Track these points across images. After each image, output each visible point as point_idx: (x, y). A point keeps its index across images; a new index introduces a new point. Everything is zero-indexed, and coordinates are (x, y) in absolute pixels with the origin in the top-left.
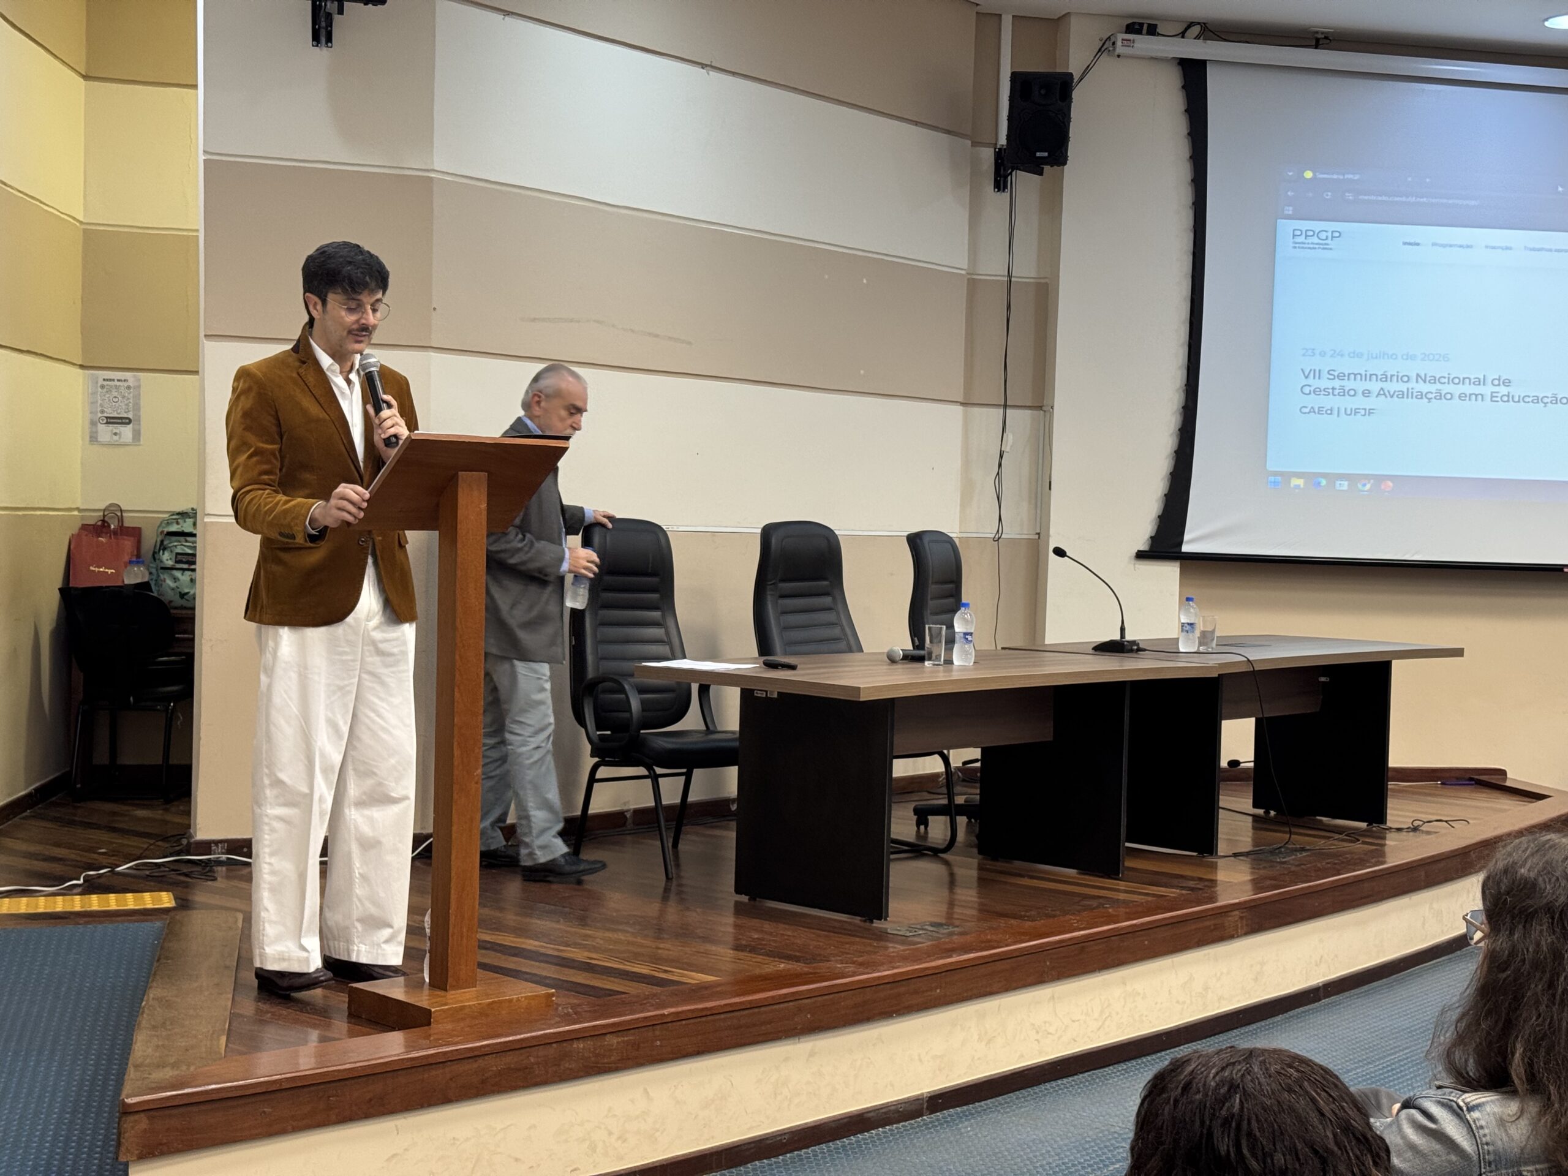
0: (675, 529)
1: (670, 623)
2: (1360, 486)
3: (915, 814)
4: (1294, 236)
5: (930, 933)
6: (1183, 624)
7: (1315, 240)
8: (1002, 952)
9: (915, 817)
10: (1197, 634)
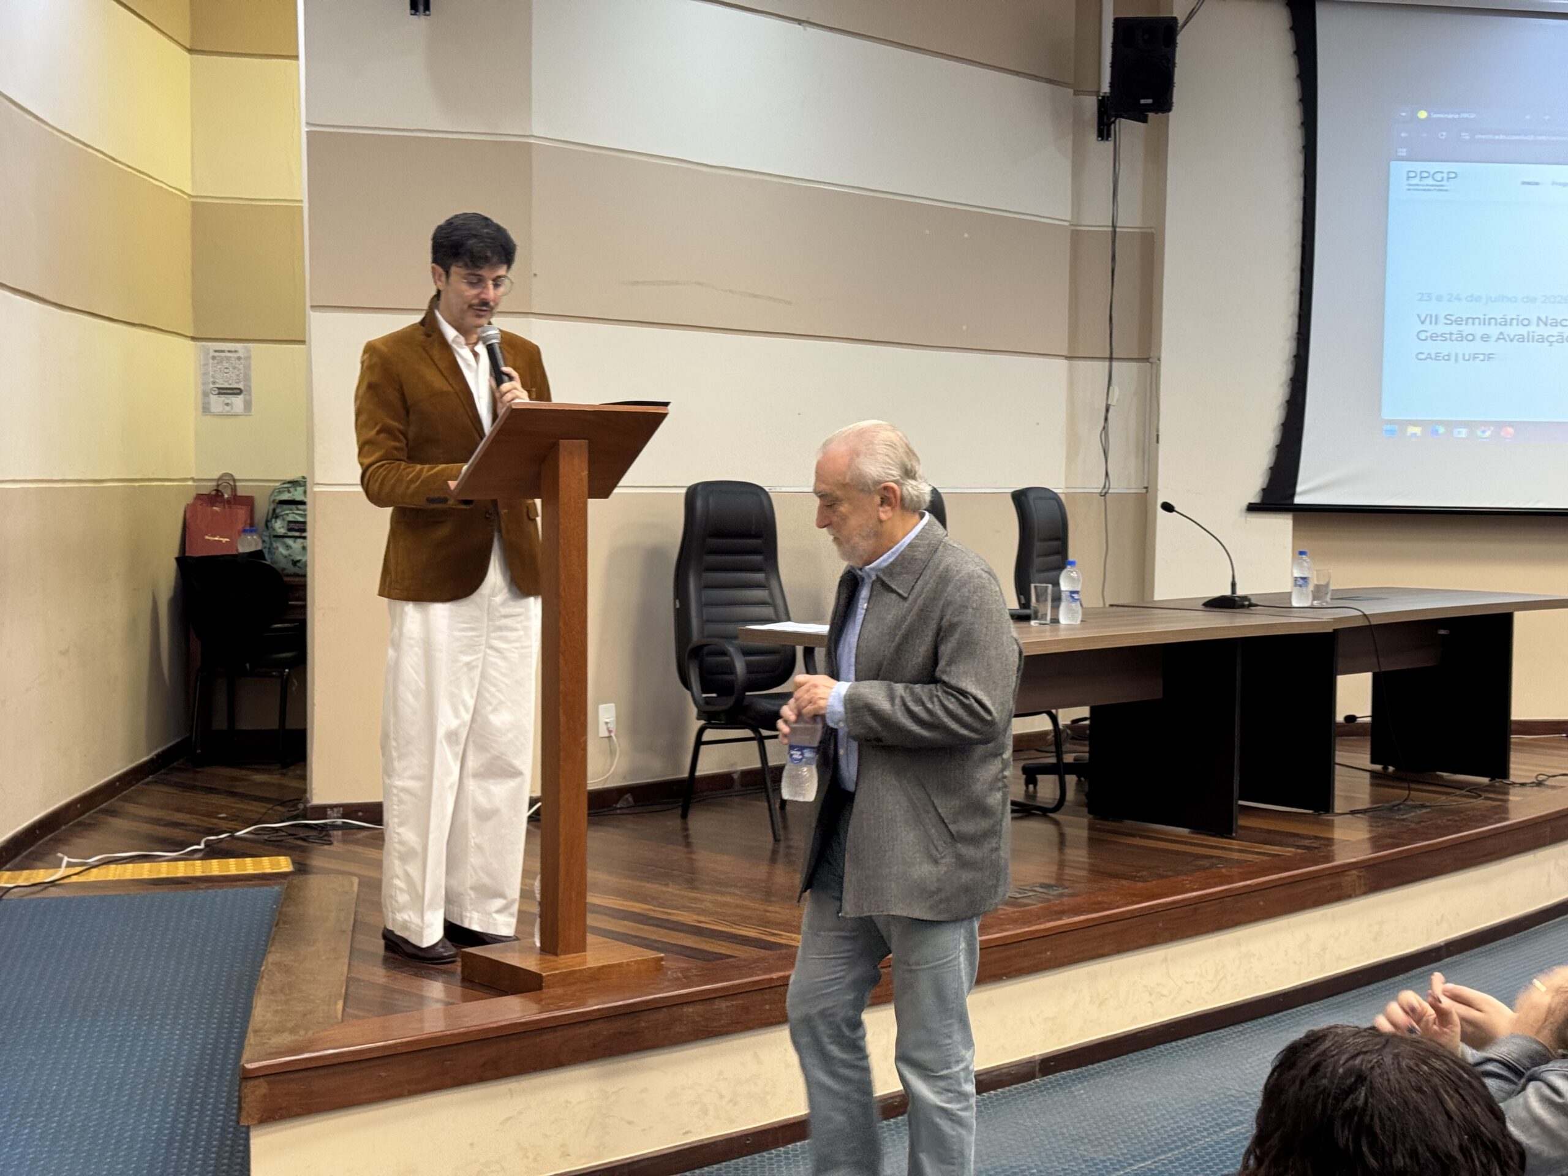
0: (778, 490)
1: (774, 584)
2: (1479, 433)
3: (1024, 773)
4: (1409, 178)
5: (1039, 894)
6: (1296, 579)
7: (1430, 181)
8: (1114, 914)
9: (1024, 776)
10: (1311, 587)
